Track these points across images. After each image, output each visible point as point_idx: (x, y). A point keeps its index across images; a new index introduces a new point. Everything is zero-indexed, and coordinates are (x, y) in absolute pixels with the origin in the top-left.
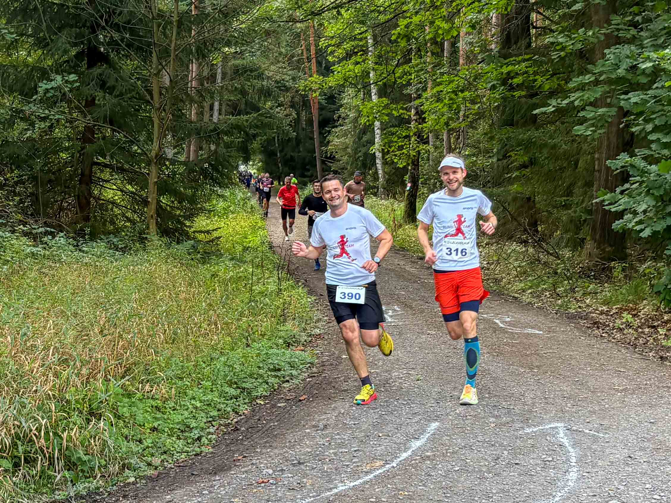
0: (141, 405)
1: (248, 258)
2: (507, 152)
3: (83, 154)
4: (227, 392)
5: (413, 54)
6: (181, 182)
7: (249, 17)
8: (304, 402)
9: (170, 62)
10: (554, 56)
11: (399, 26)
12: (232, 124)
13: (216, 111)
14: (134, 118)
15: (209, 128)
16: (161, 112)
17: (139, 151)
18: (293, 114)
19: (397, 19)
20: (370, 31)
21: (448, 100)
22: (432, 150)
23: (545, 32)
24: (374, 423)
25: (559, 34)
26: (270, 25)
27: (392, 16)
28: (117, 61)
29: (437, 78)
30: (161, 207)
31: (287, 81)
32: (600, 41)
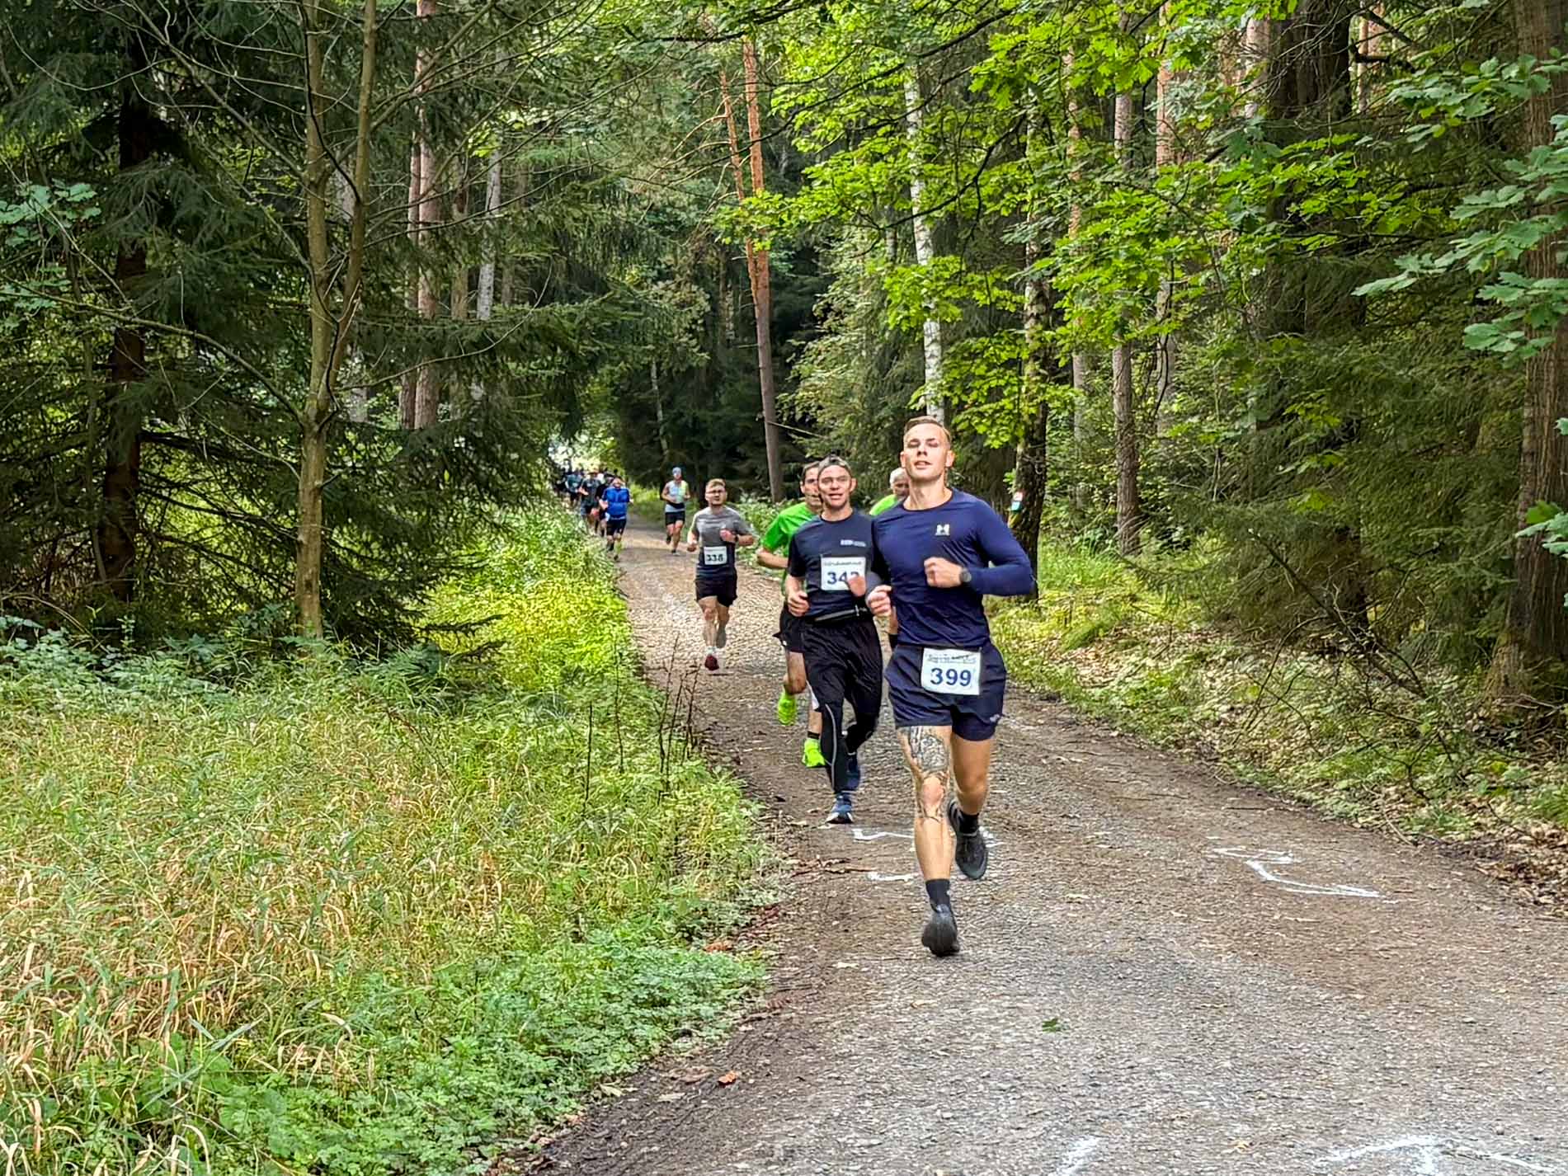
0: (282, 1103)
1: (579, 696)
2: (1284, 402)
3: (114, 408)
4: (521, 1065)
5: (1030, 132)
6: (391, 489)
7: (576, 23)
8: (732, 1088)
9: (355, 147)
10: (1414, 135)
11: (989, 53)
12: (530, 327)
13: (484, 290)
14: (258, 309)
15: (467, 337)
16: (332, 292)
17: (270, 403)
18: (701, 300)
19: (985, 35)
20: (912, 68)
21: (1127, 260)
22: (1081, 399)
23: (1389, 72)
24: (921, 1141)
25: (1427, 74)
26: (633, 48)
27: (972, 25)
28: (206, 147)
29: (1095, 199)
30: (334, 558)
31: (683, 209)
32: (1537, 97)
